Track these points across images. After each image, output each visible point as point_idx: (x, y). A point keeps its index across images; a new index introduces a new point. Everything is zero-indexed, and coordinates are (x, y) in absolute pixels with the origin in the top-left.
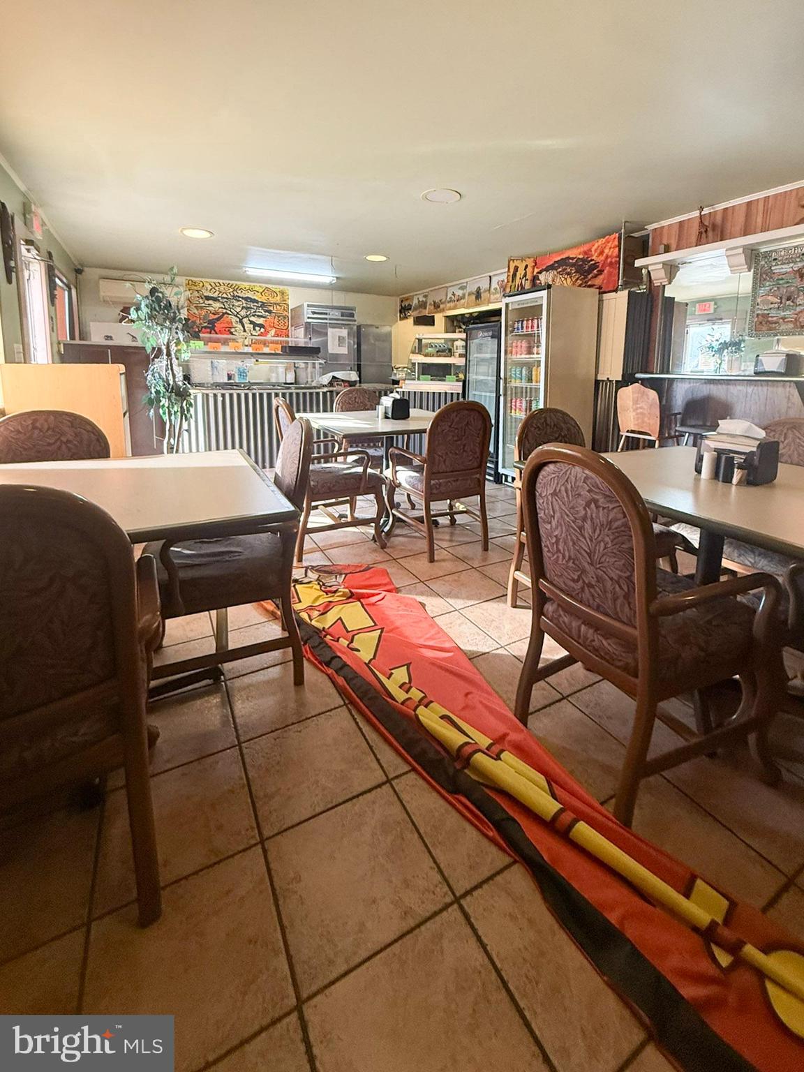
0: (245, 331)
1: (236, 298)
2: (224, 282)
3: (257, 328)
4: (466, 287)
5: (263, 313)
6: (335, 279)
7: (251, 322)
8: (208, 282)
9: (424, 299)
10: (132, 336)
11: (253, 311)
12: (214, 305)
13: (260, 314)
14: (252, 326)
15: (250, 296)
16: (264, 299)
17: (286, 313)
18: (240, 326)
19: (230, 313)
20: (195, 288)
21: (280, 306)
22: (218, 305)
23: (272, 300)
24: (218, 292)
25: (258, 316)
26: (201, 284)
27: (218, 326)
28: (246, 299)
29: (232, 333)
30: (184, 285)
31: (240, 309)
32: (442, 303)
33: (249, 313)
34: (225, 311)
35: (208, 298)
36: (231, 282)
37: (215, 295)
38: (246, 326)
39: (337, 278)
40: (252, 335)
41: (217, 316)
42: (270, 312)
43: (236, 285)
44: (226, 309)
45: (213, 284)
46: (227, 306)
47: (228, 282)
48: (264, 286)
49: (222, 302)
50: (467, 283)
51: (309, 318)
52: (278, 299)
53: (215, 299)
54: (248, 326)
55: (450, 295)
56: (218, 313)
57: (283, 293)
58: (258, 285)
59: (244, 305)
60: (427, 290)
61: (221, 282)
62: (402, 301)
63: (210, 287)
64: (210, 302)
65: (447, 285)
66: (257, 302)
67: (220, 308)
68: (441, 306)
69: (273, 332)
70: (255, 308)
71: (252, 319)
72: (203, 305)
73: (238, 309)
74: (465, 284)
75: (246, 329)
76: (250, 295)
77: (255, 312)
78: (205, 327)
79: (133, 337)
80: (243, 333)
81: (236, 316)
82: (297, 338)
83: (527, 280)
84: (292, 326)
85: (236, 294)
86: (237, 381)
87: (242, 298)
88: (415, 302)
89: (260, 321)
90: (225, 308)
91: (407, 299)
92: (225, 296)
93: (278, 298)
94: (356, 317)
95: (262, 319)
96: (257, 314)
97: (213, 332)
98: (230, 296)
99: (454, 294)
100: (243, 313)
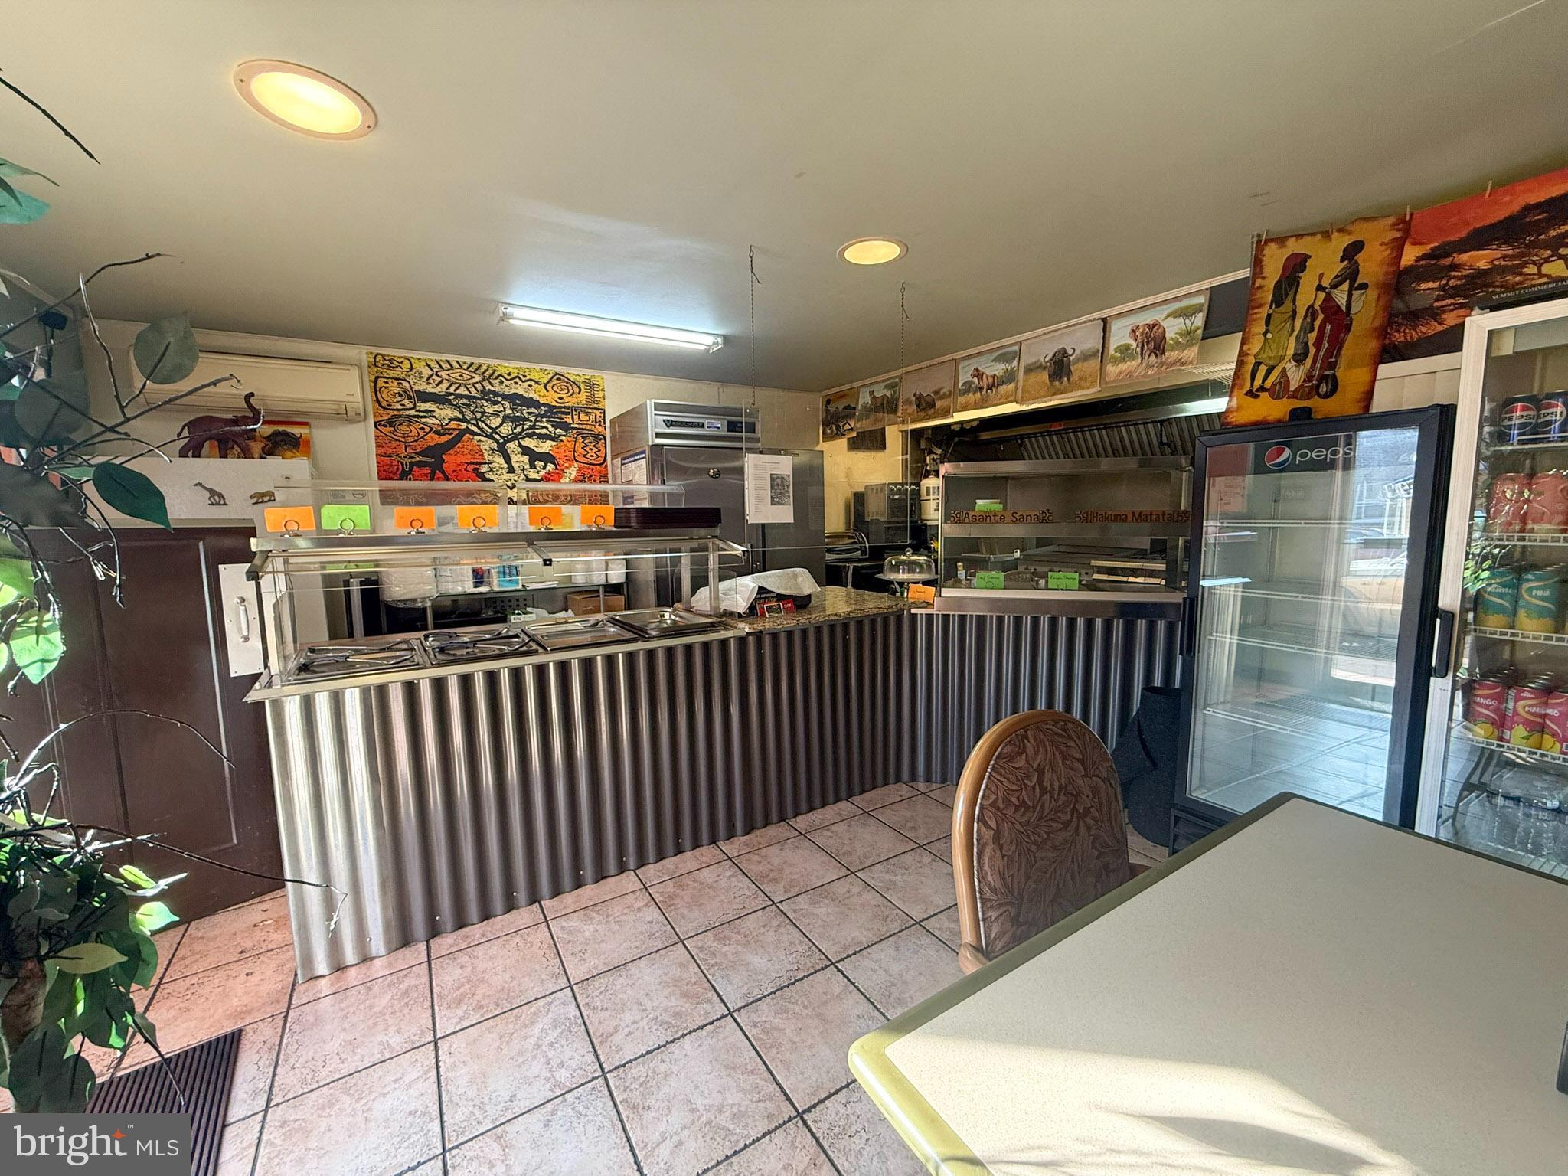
0: (511, 470)
1: (490, 396)
2: (461, 359)
3: (539, 464)
4: (1017, 355)
5: (551, 429)
6: (720, 340)
7: (526, 451)
8: (422, 359)
9: (888, 393)
10: (211, 491)
11: (527, 424)
12: (438, 413)
13: (544, 431)
14: (526, 458)
15: (520, 392)
16: (550, 398)
17: (600, 429)
18: (501, 460)
19: (475, 429)
20: (391, 373)
21: (587, 414)
22: (447, 412)
23: (570, 401)
24: (446, 384)
25: (542, 437)
26: (406, 365)
27: (451, 460)
28: (514, 399)
29: (482, 477)
30: (365, 364)
31: (499, 420)
32: (941, 398)
33: (519, 429)
34: (464, 425)
35: (424, 397)
36: (477, 361)
37: (442, 389)
38: (514, 458)
39: (725, 337)
40: (528, 480)
41: (444, 439)
42: (566, 427)
43: (489, 367)
44: (468, 422)
45: (432, 364)
46: (469, 415)
47: (469, 360)
48: (552, 369)
49: (457, 406)
50: (1021, 342)
51: (658, 435)
52: (583, 397)
53: (441, 400)
54: (519, 460)
55: (965, 376)
56: (449, 431)
57: (592, 385)
58: (538, 366)
59: (508, 412)
60: (898, 373)
61: (452, 358)
62: (828, 402)
63: (427, 372)
64: (430, 406)
65: (956, 356)
66: (536, 404)
67: (452, 419)
68: (938, 404)
69: (573, 471)
70: (533, 419)
71: (528, 442)
72: (413, 412)
73: (496, 422)
74: (1016, 348)
75: (515, 466)
76: (521, 389)
77: (533, 427)
78: (420, 464)
79: (213, 493)
80: (507, 476)
81: (490, 437)
82: (629, 482)
83: (1364, 287)
84: (614, 457)
85: (488, 387)
86: (496, 589)
87: (504, 396)
88: (865, 398)
89: (546, 447)
90: (464, 420)
91: (842, 396)
92: (462, 391)
93: (583, 395)
94: (759, 433)
95: (549, 443)
96: (537, 431)
97: (438, 474)
98: (474, 392)
99: (978, 374)
100: (505, 430)
